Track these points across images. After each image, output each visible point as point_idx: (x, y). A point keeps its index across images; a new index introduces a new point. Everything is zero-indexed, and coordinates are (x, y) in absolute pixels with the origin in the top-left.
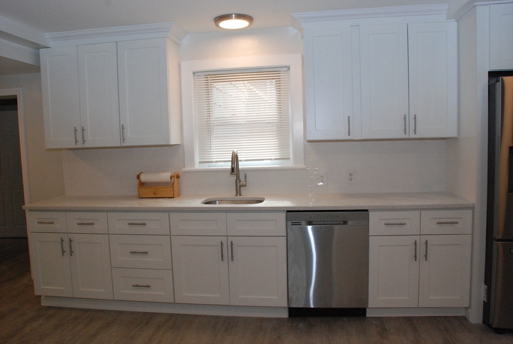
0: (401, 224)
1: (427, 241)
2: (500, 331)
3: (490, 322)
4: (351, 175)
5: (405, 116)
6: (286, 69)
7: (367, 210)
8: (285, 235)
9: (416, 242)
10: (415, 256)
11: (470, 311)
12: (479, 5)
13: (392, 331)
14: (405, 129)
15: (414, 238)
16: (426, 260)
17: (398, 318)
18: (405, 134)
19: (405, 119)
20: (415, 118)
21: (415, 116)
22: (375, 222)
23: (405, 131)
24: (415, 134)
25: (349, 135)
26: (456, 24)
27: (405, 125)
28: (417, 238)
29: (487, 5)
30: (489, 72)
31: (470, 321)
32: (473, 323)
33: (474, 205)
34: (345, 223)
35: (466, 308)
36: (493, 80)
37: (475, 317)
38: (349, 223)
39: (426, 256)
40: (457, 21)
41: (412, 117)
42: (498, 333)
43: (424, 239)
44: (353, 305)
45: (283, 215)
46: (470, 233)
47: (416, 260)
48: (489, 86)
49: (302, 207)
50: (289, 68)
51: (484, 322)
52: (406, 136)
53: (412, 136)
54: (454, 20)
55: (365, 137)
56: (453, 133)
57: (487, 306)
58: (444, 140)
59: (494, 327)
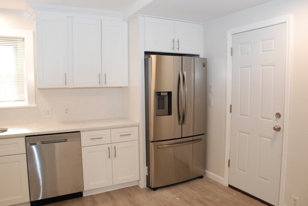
0: (100, 138)
1: (115, 147)
2: (155, 189)
3: (150, 186)
4: (67, 110)
5: (100, 74)
6: (22, 40)
7: (79, 132)
8: (25, 152)
9: (109, 148)
10: (109, 156)
11: (140, 182)
12: (140, 16)
13: (100, 202)
14: (100, 81)
15: (108, 146)
16: (115, 157)
17: (102, 194)
18: (100, 84)
19: (99, 75)
20: (105, 75)
21: (105, 74)
22: (85, 138)
23: (100, 83)
24: (106, 84)
25: (66, 85)
26: (127, 23)
27: (100, 79)
28: (110, 145)
29: (143, 16)
30: (145, 52)
31: (140, 187)
32: (142, 188)
33: (139, 124)
34: (66, 140)
35: (138, 180)
36: (147, 56)
37: (143, 184)
38: (68, 140)
39: (115, 155)
40: (128, 22)
41: (103, 74)
42: (154, 190)
43: (113, 145)
44: (75, 191)
45: (24, 139)
46: (138, 139)
47: (110, 158)
48: (145, 59)
49: (37, 133)
50: (24, 39)
51: (147, 186)
52: (100, 86)
53: (104, 85)
54: (126, 22)
55: (75, 86)
56: (126, 85)
57: (148, 178)
58: (121, 88)
59: (152, 187)
